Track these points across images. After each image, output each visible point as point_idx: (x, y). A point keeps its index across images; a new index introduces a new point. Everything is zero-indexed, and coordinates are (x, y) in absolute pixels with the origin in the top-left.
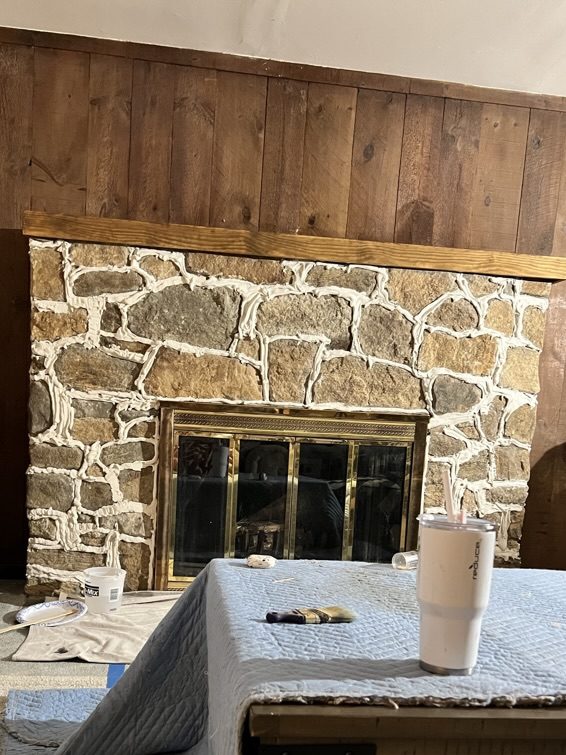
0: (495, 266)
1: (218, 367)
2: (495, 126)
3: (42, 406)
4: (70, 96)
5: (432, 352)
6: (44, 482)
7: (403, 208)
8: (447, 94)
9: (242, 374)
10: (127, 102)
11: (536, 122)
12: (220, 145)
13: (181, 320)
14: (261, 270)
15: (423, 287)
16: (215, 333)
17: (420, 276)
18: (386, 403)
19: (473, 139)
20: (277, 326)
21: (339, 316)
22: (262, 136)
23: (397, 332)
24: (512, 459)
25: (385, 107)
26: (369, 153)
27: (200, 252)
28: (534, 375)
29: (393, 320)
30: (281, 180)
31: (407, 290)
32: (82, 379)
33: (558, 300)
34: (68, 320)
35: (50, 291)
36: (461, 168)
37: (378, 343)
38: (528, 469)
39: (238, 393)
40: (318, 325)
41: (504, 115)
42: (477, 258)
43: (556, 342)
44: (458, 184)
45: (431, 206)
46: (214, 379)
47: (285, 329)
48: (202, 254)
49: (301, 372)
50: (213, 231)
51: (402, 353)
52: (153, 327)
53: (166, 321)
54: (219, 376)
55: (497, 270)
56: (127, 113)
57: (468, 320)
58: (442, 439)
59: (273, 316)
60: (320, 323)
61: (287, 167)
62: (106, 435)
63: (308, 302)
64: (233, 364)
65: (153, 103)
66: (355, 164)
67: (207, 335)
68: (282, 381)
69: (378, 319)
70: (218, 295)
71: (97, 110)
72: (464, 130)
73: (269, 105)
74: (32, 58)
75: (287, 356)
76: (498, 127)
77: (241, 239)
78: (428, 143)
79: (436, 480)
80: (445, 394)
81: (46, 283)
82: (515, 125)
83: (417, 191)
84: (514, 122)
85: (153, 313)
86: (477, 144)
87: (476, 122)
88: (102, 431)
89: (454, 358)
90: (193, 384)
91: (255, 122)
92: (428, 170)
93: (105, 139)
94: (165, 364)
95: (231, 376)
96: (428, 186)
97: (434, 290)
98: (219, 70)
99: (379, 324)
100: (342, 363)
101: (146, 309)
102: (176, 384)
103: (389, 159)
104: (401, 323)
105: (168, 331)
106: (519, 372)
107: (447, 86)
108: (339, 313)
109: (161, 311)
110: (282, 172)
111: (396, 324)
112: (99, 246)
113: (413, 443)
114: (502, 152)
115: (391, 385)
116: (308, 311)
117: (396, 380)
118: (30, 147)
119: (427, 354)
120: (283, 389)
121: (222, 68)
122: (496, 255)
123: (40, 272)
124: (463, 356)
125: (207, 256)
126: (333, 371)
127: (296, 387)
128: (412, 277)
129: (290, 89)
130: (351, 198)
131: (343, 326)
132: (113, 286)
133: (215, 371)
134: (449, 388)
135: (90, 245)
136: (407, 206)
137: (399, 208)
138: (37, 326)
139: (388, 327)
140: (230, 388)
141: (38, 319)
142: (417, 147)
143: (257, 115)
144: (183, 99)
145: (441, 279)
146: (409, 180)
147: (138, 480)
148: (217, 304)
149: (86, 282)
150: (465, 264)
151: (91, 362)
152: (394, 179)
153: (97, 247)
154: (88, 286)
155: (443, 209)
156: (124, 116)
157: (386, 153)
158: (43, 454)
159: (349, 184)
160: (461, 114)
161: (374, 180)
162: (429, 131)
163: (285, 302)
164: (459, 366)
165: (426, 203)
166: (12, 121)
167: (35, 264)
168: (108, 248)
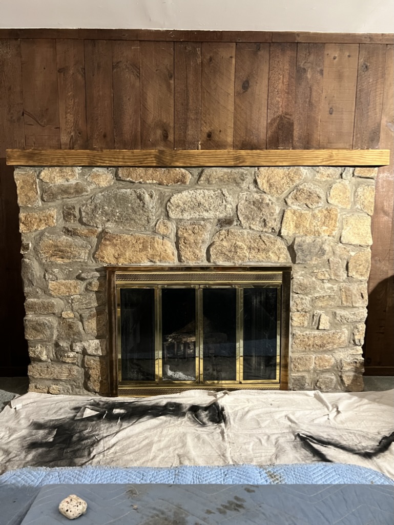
0: (334, 160)
1: (143, 242)
2: (335, 58)
3: (29, 275)
4: (44, 68)
5: (291, 223)
6: (34, 323)
7: (271, 121)
8: (298, 39)
9: (160, 246)
10: (82, 68)
11: (363, 53)
12: (144, 90)
13: (117, 213)
14: (168, 175)
15: (283, 178)
16: (140, 220)
17: (280, 171)
18: (261, 259)
19: (319, 69)
20: (181, 212)
21: (224, 203)
22: (172, 82)
23: (265, 211)
24: (355, 292)
25: (255, 53)
26: (246, 86)
27: (126, 166)
28: (367, 233)
29: (261, 203)
30: (187, 109)
31: (271, 181)
32: (54, 256)
33: (385, 174)
34: (42, 218)
35: (29, 200)
36: (311, 90)
37: (253, 219)
38: (366, 297)
39: (158, 258)
40: (210, 210)
41: (341, 50)
42: (321, 155)
43: (385, 204)
44: (310, 101)
45: (292, 118)
46: (141, 250)
47: (187, 214)
48: (128, 168)
49: (201, 241)
50: (133, 153)
51: (270, 225)
52: (98, 218)
53: (107, 214)
54: (144, 248)
55: (336, 162)
56: (82, 76)
57: (317, 199)
58: (302, 281)
59: (178, 206)
60: (211, 208)
61: (191, 101)
62: (72, 290)
63: (202, 195)
64: (154, 240)
65: (99, 67)
66: (237, 94)
67: (135, 222)
68: (187, 248)
69: (252, 203)
70: (140, 194)
71: (62, 75)
72: (312, 64)
73: (176, 60)
74: (19, 46)
75: (190, 232)
76: (336, 60)
77: (152, 156)
78: (287, 76)
79: (299, 309)
80: (302, 251)
81: (26, 195)
82: (349, 56)
83: (281, 109)
84: (348, 54)
85: (98, 210)
86: (321, 72)
87: (320, 58)
88: (70, 288)
89: (308, 226)
90: (127, 254)
91: (167, 73)
92: (288, 93)
93: (69, 94)
94: (108, 242)
95: (153, 247)
96: (288, 105)
97: (291, 180)
98: (140, 41)
99: (252, 207)
100: (228, 234)
101: (93, 207)
102: (116, 255)
103: (260, 88)
104: (268, 205)
105: (108, 220)
106: (356, 231)
107: (298, 34)
108: (224, 201)
109: (103, 208)
110: (187, 105)
111: (264, 205)
112: (59, 168)
113: (281, 286)
114: (340, 77)
115: (263, 246)
116: (202, 201)
117: (266, 243)
118: (22, 104)
119: (288, 225)
120: (189, 254)
121: (142, 39)
122: (335, 152)
123: (22, 188)
124: (314, 224)
125: (131, 169)
126: (222, 240)
127: (198, 251)
128: (275, 172)
129: (189, 48)
130: (235, 117)
131: (227, 209)
132: (70, 194)
133: (141, 245)
134: (305, 247)
135: (53, 168)
136: (274, 120)
137: (269, 121)
138: (23, 223)
139: (259, 208)
140: (153, 255)
141: (23, 219)
142: (279, 79)
143: (168, 68)
144: (118, 63)
145: (295, 172)
146: (274, 101)
147: (95, 318)
148: (140, 201)
149: (52, 193)
150: (312, 160)
151: (59, 244)
152: (264, 102)
153: (58, 169)
154: (53, 195)
155: (299, 119)
156: (80, 77)
157: (258, 85)
158: (32, 305)
159: (233, 108)
160: (309, 52)
161: (250, 103)
162: (287, 67)
163: (186, 196)
164: (311, 231)
165: (288, 117)
166: (10, 88)
167: (18, 183)
168: (64, 169)
